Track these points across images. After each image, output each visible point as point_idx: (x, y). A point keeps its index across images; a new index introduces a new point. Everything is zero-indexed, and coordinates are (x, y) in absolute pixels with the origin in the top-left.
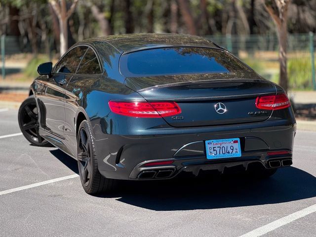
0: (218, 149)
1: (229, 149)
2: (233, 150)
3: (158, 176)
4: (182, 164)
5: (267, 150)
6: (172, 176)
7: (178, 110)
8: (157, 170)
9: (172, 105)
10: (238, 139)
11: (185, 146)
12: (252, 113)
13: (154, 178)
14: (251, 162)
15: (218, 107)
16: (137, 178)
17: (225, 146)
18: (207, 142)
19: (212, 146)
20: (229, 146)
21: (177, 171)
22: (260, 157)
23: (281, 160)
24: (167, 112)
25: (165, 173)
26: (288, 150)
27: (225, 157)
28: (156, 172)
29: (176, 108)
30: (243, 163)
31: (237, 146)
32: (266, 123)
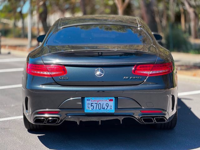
0: (95, 105)
1: (104, 106)
2: (108, 106)
3: (47, 122)
4: (66, 114)
10: (114, 98)
12: (127, 78)
13: (45, 123)
17: (102, 103)
18: (86, 99)
19: (90, 102)
20: (105, 103)
21: (61, 121)
22: (133, 114)
23: (153, 117)
26: (164, 110)
27: (100, 112)
28: (46, 119)
29: (64, 70)
31: (112, 104)
32: (140, 86)
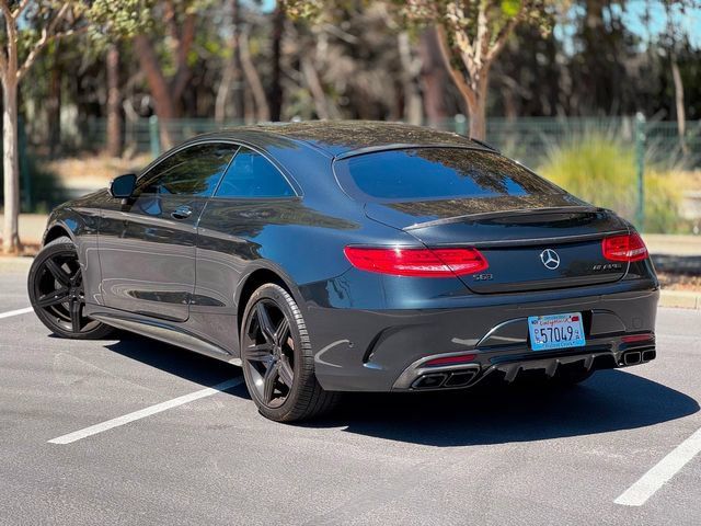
0: (548, 333)
1: (565, 332)
2: (572, 333)
3: (450, 383)
4: (488, 361)
5: (622, 333)
6: (473, 382)
7: (483, 264)
8: (449, 372)
9: (470, 255)
10: (579, 315)
11: (493, 330)
12: (599, 267)
13: (443, 387)
14: (598, 355)
15: (546, 258)
16: (411, 387)
17: (559, 326)
18: (530, 319)
19: (539, 327)
20: (565, 326)
21: (482, 371)
22: (610, 346)
23: (641, 350)
24: (462, 267)
25: (460, 377)
26: (649, 332)
27: (560, 346)
28: (446, 376)
29: (478, 258)
30: (585, 357)
31: (579, 326)
32: (621, 285)
